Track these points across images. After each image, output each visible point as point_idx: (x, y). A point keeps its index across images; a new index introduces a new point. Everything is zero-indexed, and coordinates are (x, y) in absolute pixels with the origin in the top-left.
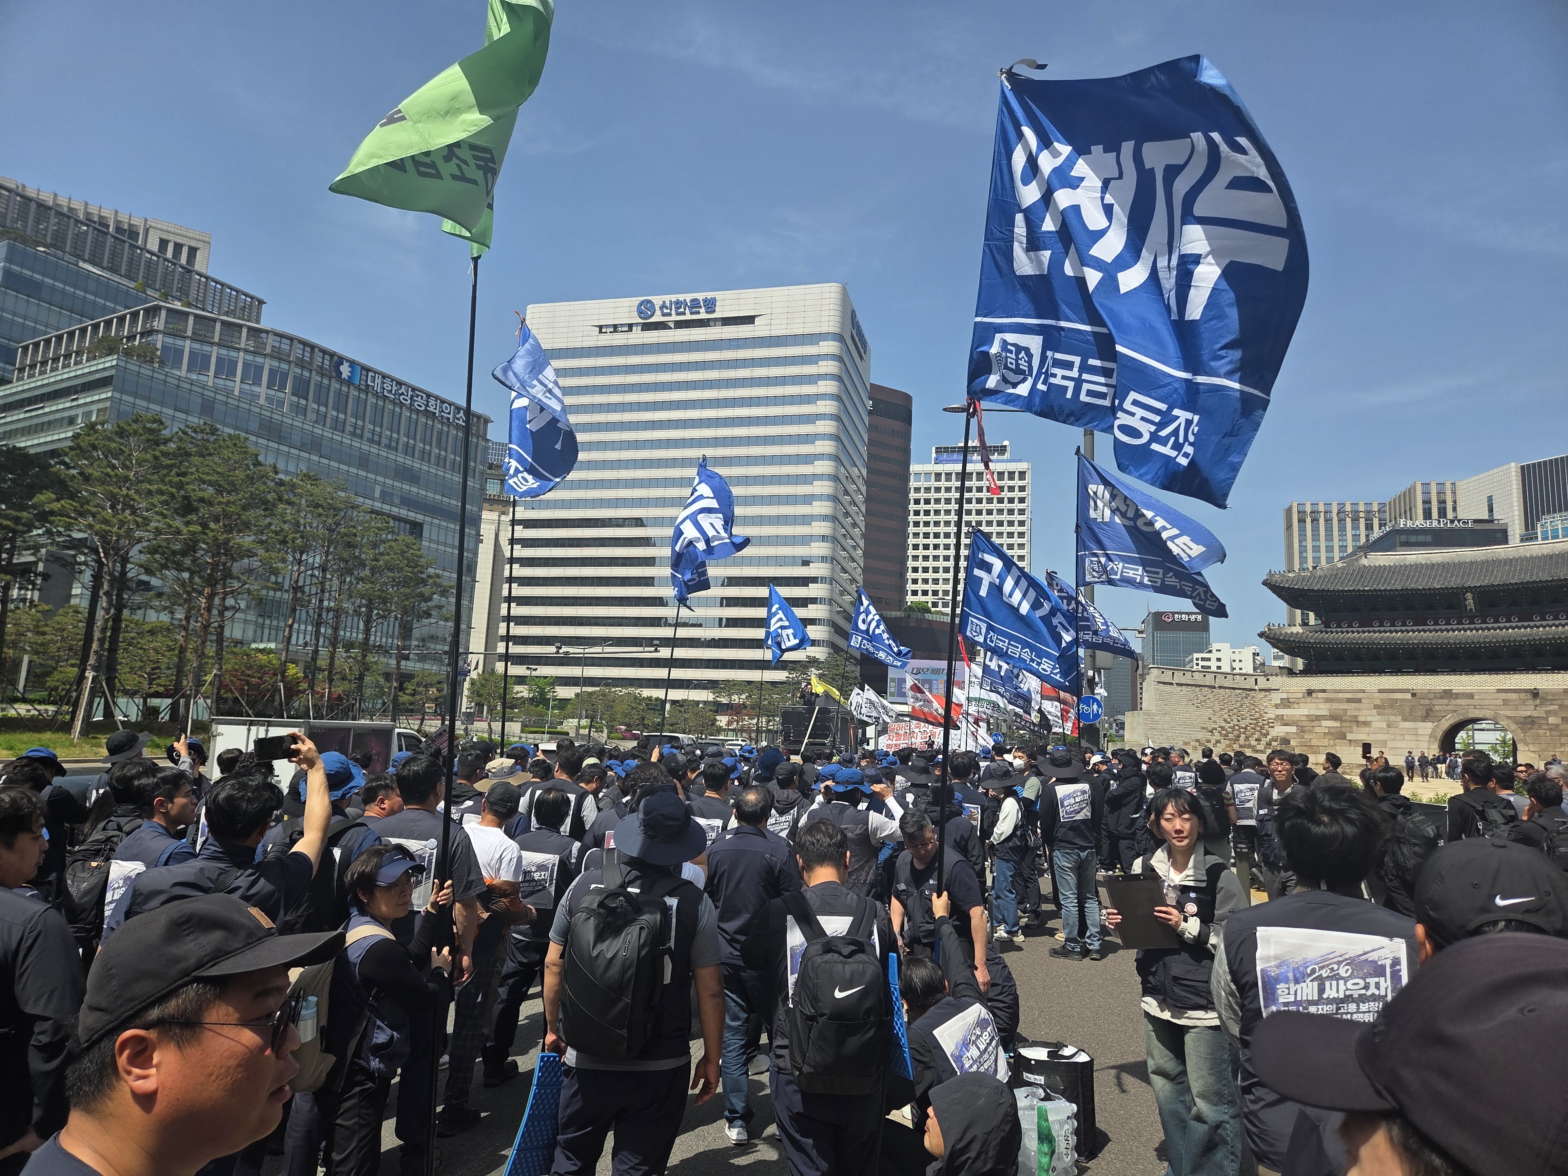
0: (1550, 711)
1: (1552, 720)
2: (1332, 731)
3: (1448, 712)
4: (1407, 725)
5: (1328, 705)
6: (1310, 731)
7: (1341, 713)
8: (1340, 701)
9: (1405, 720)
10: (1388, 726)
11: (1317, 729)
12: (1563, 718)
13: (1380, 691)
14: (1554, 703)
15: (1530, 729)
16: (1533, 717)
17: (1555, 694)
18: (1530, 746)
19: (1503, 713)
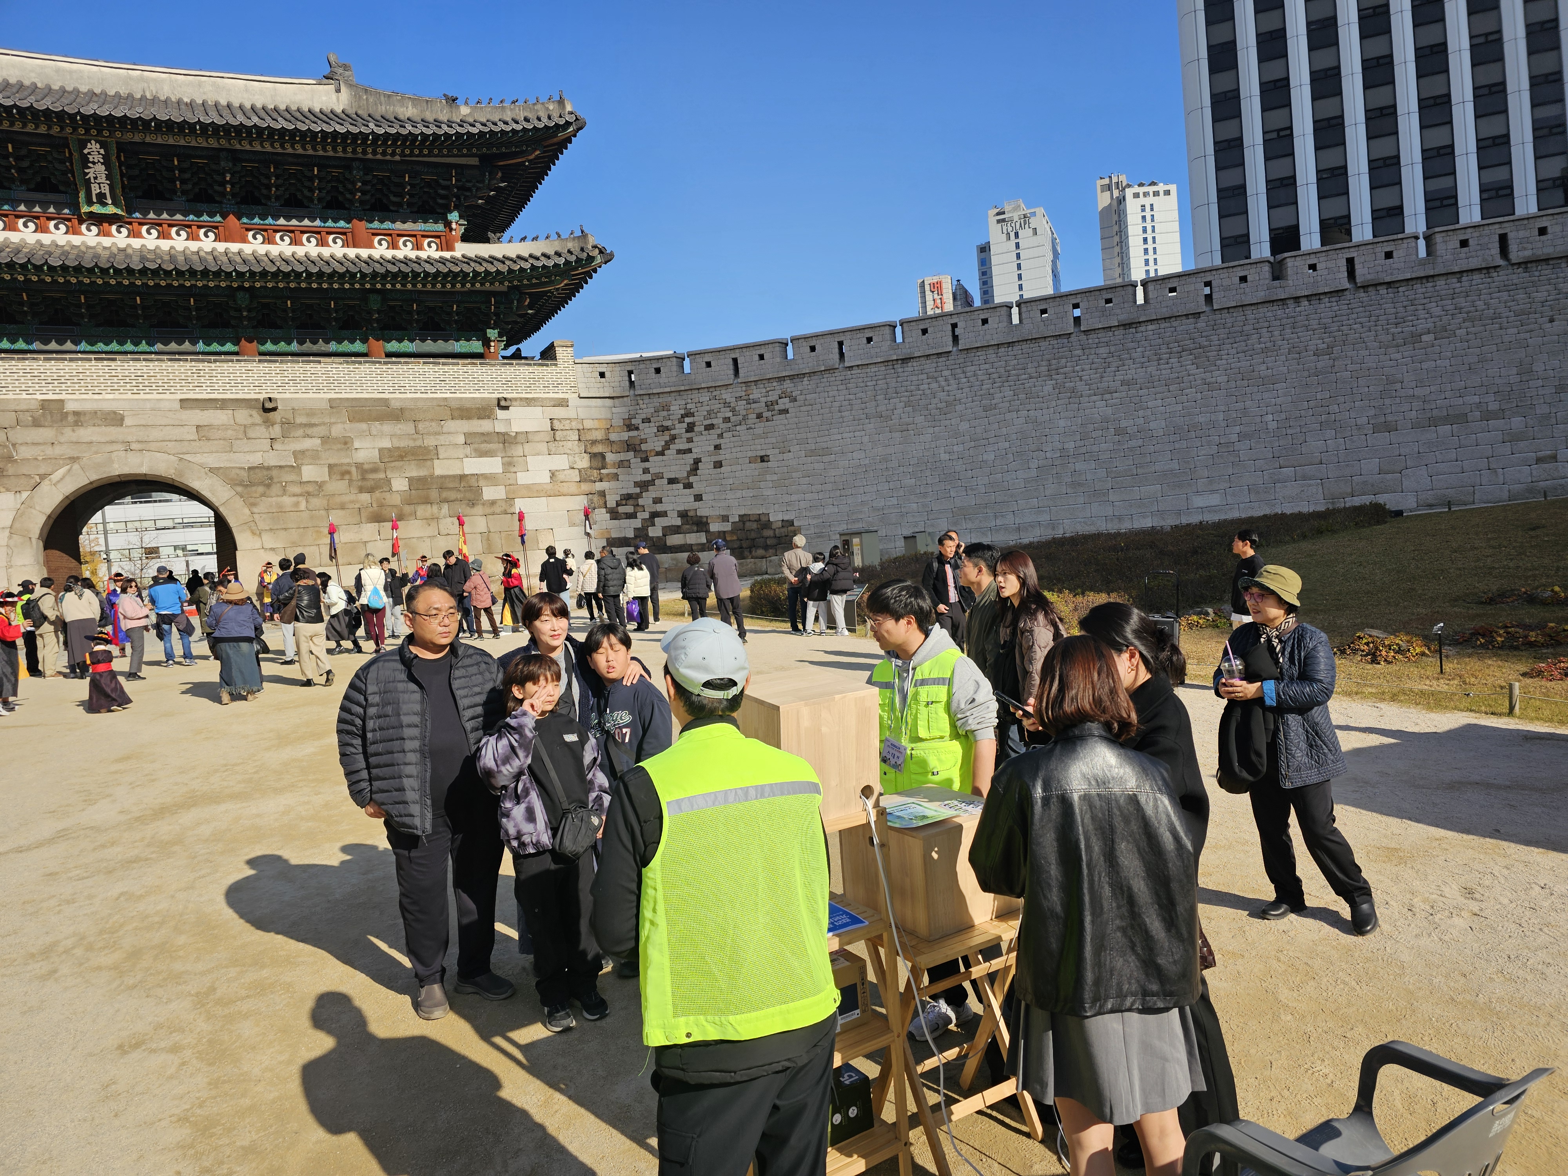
0: (303, 452)
1: (309, 472)
3: (55, 461)
12: (330, 467)
14: (309, 431)
15: (263, 495)
16: (269, 468)
17: (311, 413)
18: (265, 536)
19: (198, 459)
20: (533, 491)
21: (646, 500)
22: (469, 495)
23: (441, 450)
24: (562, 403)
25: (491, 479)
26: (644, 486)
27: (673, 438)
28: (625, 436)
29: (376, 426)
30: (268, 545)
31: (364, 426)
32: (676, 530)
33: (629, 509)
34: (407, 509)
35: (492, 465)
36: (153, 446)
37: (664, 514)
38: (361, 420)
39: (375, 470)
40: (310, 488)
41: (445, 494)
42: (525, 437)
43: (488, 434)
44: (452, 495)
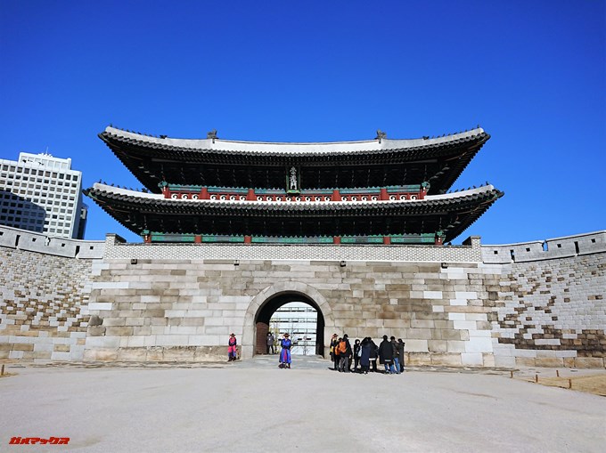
0: (354, 285)
1: (355, 294)
2: (151, 307)
3: (265, 284)
4: (227, 299)
5: (151, 278)
6: (127, 309)
7: (163, 286)
8: (164, 272)
9: (225, 294)
10: (208, 301)
11: (135, 306)
12: (365, 292)
13: (206, 262)
14: (357, 276)
15: (337, 302)
16: (340, 291)
17: (359, 267)
18: (336, 321)
19: (314, 285)
20: (458, 309)
21: (522, 318)
22: (426, 310)
23: (414, 287)
24: (474, 266)
25: (437, 302)
26: (521, 310)
27: (538, 285)
28: (509, 283)
29: (385, 275)
30: (337, 325)
31: (380, 274)
32: (541, 336)
33: (512, 323)
34: (397, 313)
35: (438, 295)
36: (299, 280)
37: (534, 327)
38: (379, 272)
39: (383, 294)
40: (356, 301)
41: (415, 308)
42: (456, 282)
43: (436, 280)
44: (418, 309)
